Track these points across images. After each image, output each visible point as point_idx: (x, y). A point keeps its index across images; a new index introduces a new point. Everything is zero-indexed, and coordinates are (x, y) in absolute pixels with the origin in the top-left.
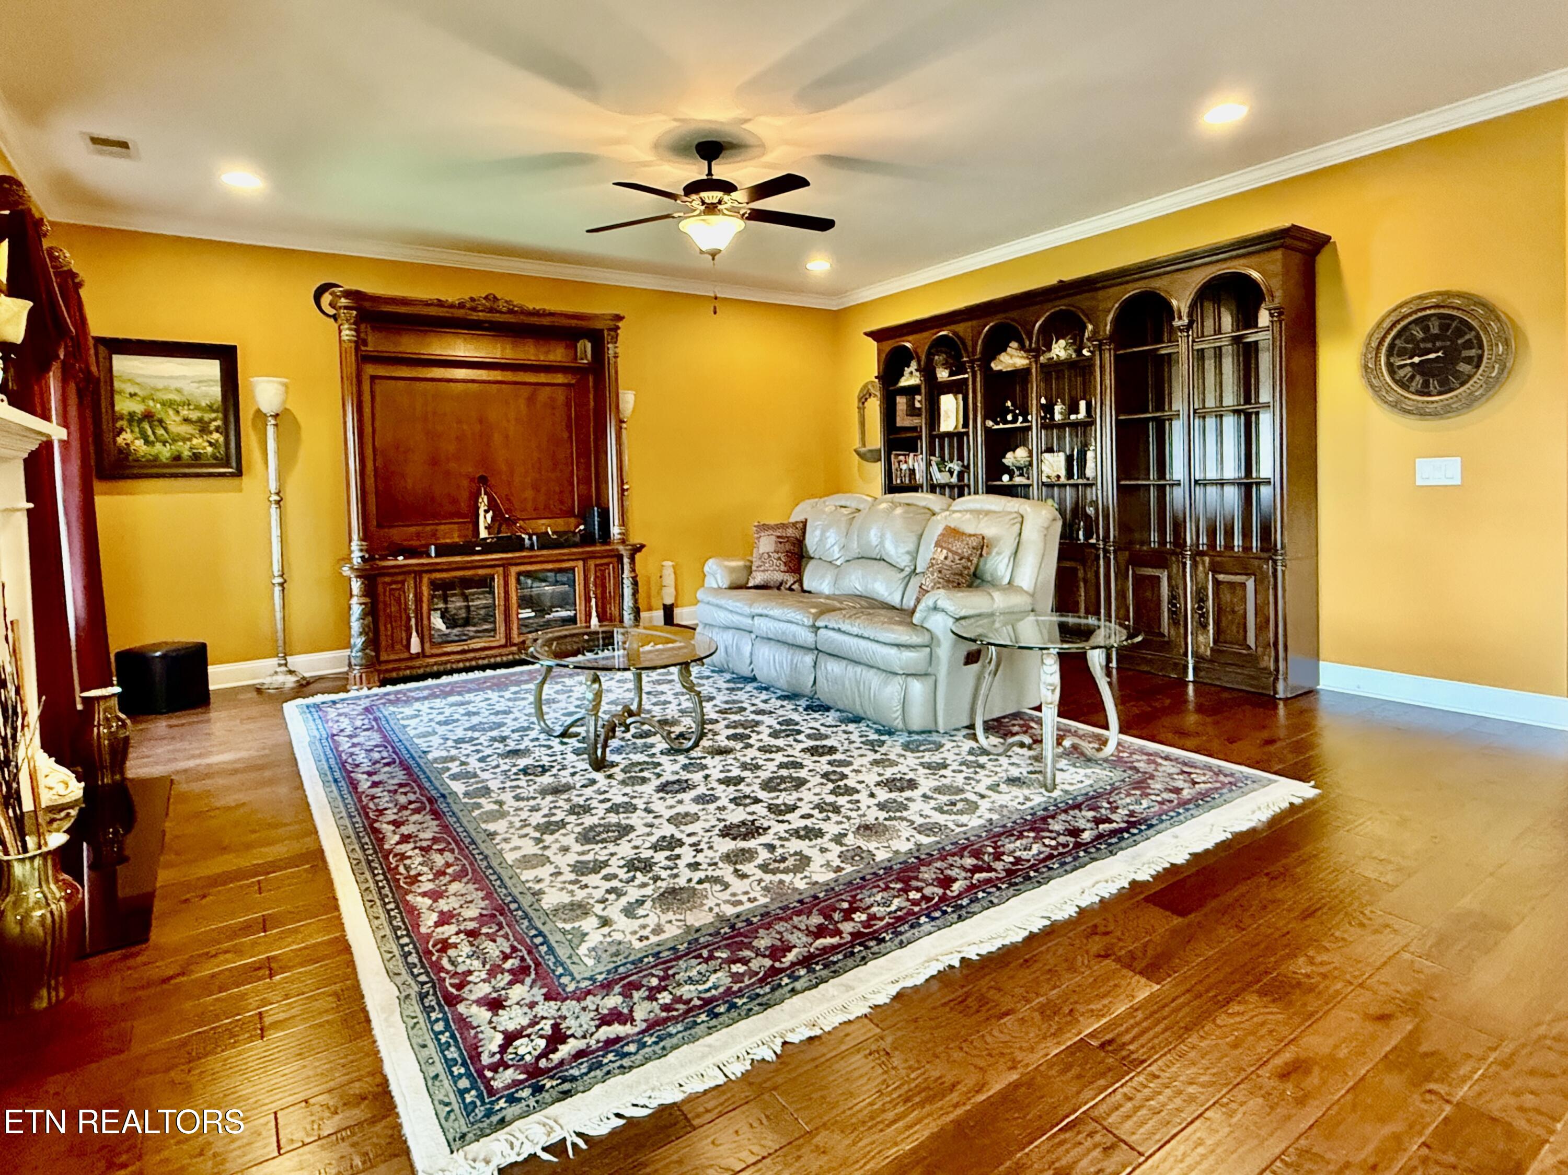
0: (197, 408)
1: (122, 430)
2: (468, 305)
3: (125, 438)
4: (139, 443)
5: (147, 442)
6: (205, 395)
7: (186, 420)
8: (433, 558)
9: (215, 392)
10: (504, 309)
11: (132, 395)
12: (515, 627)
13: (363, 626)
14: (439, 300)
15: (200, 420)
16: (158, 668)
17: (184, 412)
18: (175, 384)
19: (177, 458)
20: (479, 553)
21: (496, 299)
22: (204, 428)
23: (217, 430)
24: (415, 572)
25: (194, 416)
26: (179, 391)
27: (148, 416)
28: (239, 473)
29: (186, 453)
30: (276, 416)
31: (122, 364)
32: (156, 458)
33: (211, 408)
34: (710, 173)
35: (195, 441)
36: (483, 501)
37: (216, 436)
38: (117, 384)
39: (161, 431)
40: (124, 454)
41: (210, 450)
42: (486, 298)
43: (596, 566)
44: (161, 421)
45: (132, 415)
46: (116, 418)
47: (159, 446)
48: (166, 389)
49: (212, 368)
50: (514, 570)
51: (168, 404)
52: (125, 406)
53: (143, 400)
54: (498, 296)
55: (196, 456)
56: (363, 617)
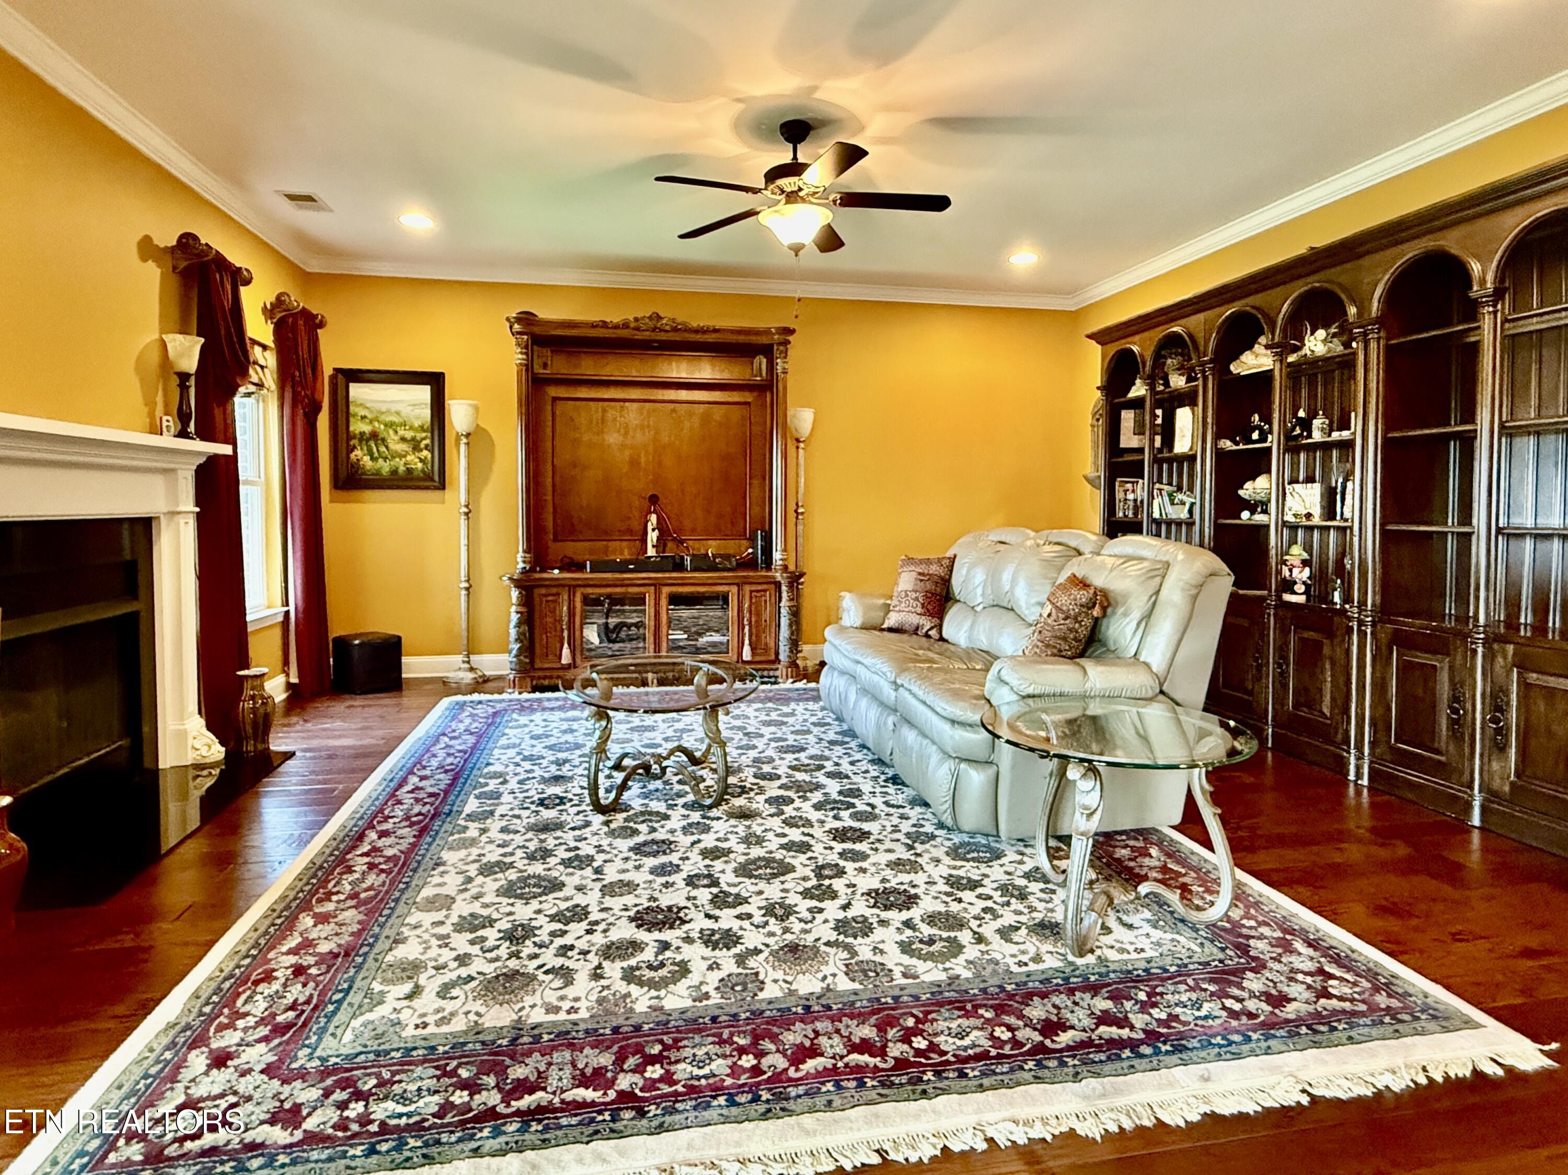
0: (411, 428)
1: (354, 447)
2: (632, 325)
3: (358, 453)
4: (366, 459)
5: (372, 459)
6: (417, 418)
7: (403, 439)
8: (587, 574)
9: (426, 414)
10: (668, 328)
11: (363, 417)
12: (664, 645)
13: (518, 633)
14: (604, 322)
15: (413, 439)
16: (356, 654)
17: (401, 432)
18: (394, 408)
19: (394, 472)
20: (631, 571)
21: (659, 318)
22: (416, 448)
23: (426, 447)
24: (569, 586)
25: (409, 435)
26: (398, 413)
27: (374, 435)
28: (442, 486)
29: (402, 469)
30: (468, 435)
31: (357, 391)
32: (378, 473)
33: (422, 428)
34: (795, 157)
35: (409, 458)
36: (654, 518)
37: (425, 453)
38: (352, 409)
39: (383, 449)
40: (355, 467)
41: (420, 465)
42: (650, 318)
43: (751, 592)
44: (383, 440)
45: (362, 434)
46: (349, 436)
47: (381, 461)
48: (388, 412)
49: (424, 393)
50: (666, 590)
51: (389, 425)
52: (357, 427)
53: (371, 422)
54: (662, 315)
55: (409, 471)
56: (519, 625)
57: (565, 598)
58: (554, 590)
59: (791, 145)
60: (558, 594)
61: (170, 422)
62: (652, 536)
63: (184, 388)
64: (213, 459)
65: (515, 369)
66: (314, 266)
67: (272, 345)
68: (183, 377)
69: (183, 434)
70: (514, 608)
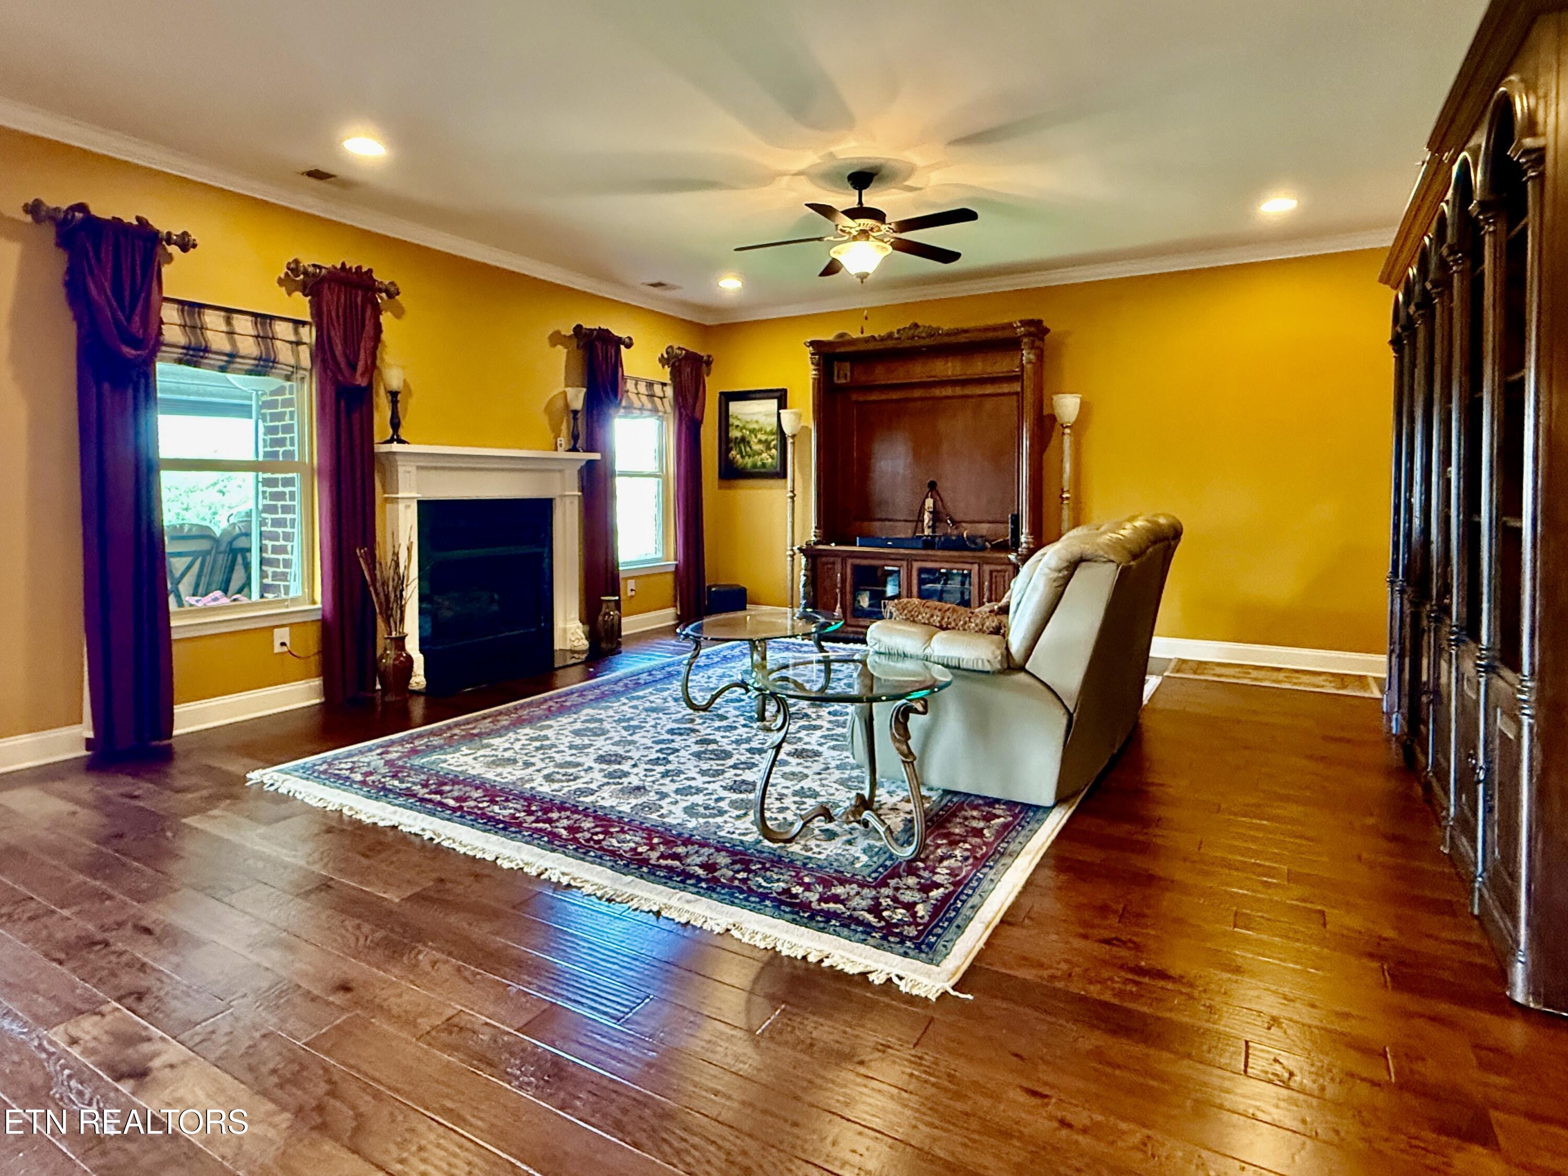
0: (766, 433)
1: (731, 449)
2: (896, 335)
3: (733, 452)
4: (738, 456)
5: (743, 457)
6: (768, 424)
7: (760, 441)
8: (858, 547)
9: (773, 421)
10: (924, 335)
11: (737, 426)
14: (873, 337)
15: (766, 441)
17: (759, 436)
18: (754, 418)
19: (755, 466)
20: (890, 547)
21: (916, 326)
22: (768, 448)
23: (775, 447)
25: (763, 437)
26: (757, 422)
27: (743, 440)
28: (782, 478)
29: (759, 463)
30: (794, 437)
31: (734, 408)
32: (746, 467)
33: (772, 433)
34: (860, 202)
35: (764, 455)
36: (930, 503)
37: (774, 451)
38: (731, 420)
39: (748, 449)
40: (733, 463)
41: (770, 461)
42: (910, 328)
43: (991, 572)
44: (749, 442)
45: (736, 438)
46: (729, 440)
47: (747, 458)
48: (751, 422)
49: (773, 404)
50: (916, 565)
51: (752, 431)
52: (735, 434)
53: (741, 430)
54: (920, 324)
55: (764, 465)
56: (804, 586)
57: (838, 567)
58: (831, 559)
59: (857, 192)
60: (834, 563)
61: (563, 440)
62: (927, 517)
63: (575, 419)
64: (590, 463)
65: (811, 382)
66: (709, 321)
67: (669, 382)
68: (575, 412)
69: (574, 449)
70: (803, 572)
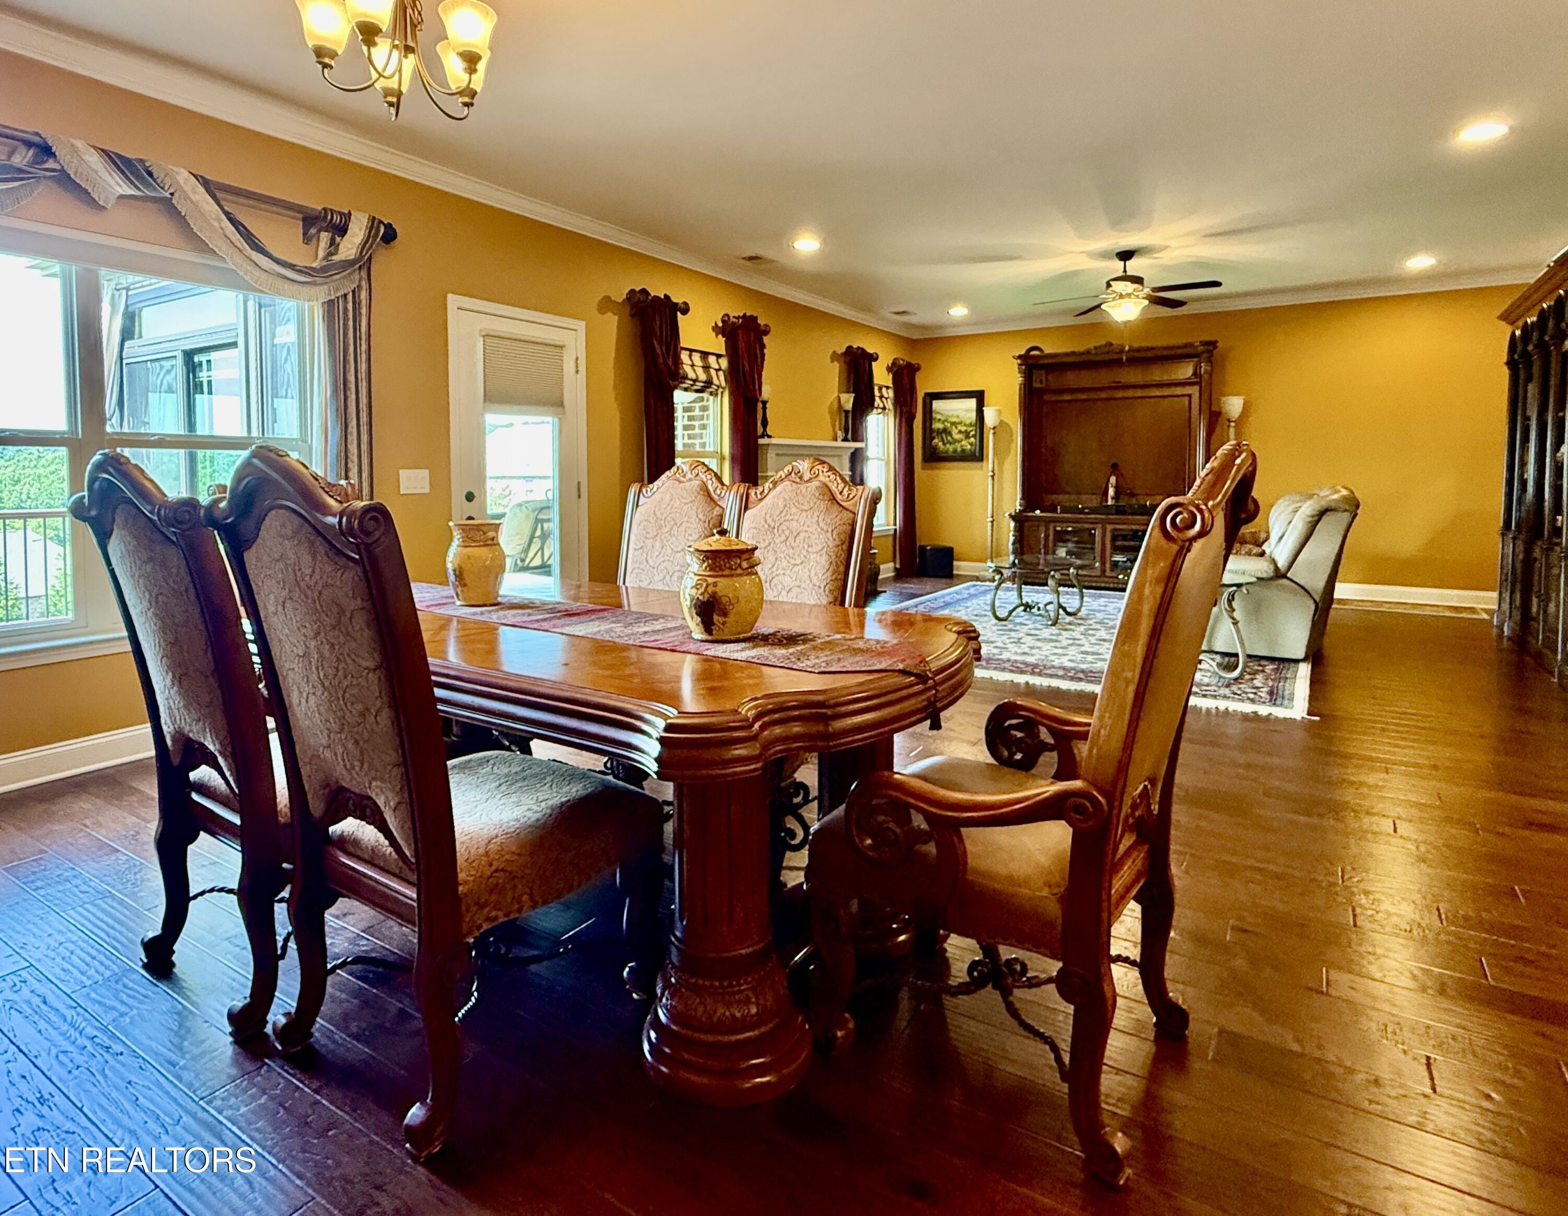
0: (965, 425)
1: (934, 438)
2: (1093, 352)
3: (936, 441)
4: (940, 444)
5: (944, 444)
6: (969, 418)
7: (960, 432)
8: (1058, 515)
9: (973, 415)
10: (1117, 351)
11: (939, 420)
12: (1108, 565)
13: (1014, 549)
14: (1072, 351)
15: (966, 431)
17: (960, 427)
18: (955, 413)
19: (955, 451)
20: (1088, 514)
22: (967, 437)
23: (973, 436)
24: (1045, 522)
25: (963, 429)
26: (958, 417)
27: (945, 431)
28: (982, 460)
29: (959, 449)
30: (994, 428)
31: (937, 405)
32: (947, 452)
33: (971, 425)
34: (1125, 271)
35: (963, 443)
36: (1113, 480)
37: (972, 440)
38: (934, 415)
39: (949, 438)
40: (935, 448)
41: (969, 447)
42: (1105, 345)
44: (950, 432)
45: (939, 429)
46: (932, 430)
47: (948, 445)
48: (952, 416)
49: (972, 403)
50: (1109, 527)
51: (953, 424)
52: (937, 426)
53: (943, 422)
54: (1114, 342)
55: (963, 450)
56: (1014, 544)
57: (1043, 529)
58: (1037, 523)
59: (1122, 263)
60: (1038, 526)
61: (840, 434)
62: (1111, 492)
63: (847, 418)
64: (857, 450)
65: (1018, 387)
66: (916, 336)
67: (891, 385)
68: (847, 412)
69: (845, 439)
70: (1012, 533)
